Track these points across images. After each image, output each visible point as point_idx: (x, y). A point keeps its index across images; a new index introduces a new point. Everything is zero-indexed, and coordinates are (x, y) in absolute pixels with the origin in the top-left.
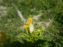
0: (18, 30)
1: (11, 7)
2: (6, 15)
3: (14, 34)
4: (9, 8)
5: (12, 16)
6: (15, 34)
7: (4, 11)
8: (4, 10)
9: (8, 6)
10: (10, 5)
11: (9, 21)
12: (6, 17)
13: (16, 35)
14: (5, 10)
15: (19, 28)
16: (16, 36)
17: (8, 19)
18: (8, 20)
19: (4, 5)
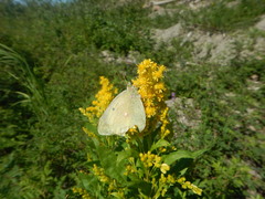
2: (260, 58)
3: (223, 145)
6: (228, 147)
7: (260, 40)
12: (253, 65)
17: (254, 77)
18: (248, 81)
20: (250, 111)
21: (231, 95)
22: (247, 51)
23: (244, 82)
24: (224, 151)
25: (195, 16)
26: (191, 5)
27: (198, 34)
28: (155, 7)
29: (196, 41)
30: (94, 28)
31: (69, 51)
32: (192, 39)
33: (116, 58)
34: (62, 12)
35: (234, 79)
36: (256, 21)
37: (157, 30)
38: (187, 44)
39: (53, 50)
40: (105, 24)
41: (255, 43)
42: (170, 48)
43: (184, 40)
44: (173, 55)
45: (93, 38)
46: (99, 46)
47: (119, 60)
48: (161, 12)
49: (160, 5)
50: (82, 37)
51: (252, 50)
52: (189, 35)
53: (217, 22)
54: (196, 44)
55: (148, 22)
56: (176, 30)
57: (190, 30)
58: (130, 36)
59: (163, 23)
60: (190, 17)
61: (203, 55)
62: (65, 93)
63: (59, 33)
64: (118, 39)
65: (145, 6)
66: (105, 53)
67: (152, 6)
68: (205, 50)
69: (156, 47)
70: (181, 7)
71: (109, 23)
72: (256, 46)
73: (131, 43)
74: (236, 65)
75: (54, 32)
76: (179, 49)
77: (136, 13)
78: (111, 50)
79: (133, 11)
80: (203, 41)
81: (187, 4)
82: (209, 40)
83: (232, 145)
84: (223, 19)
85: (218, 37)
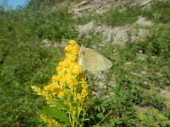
0: (150, 92)
1: (165, 23)
2: (142, 40)
3: (132, 96)
4: (160, 25)
5: (155, 47)
6: (136, 98)
7: (141, 30)
8: (142, 28)
9: (161, 18)
10: (166, 19)
11: (141, 57)
12: (139, 45)
13: (137, 104)
14: (147, 28)
15: (159, 91)
16: (135, 107)
17: (141, 51)
19: (149, 16)
20: (143, 72)
21: (129, 63)
22: (134, 36)
23: (135, 54)
24: (134, 101)
25: (100, 17)
26: (97, 11)
27: (104, 27)
28: (75, 13)
29: (103, 31)
30: (36, 25)
31: (19, 41)
32: (101, 31)
33: (53, 44)
34: (12, 15)
35: (129, 53)
36: (136, 20)
38: (98, 33)
40: (44, 22)
41: (138, 32)
42: (88, 37)
43: (96, 31)
44: (90, 40)
45: (36, 31)
46: (40, 36)
47: (56, 45)
48: (80, 15)
49: (79, 11)
50: (28, 31)
51: (137, 35)
52: (99, 28)
53: (115, 20)
54: (103, 33)
55: (73, 21)
56: (90, 25)
57: (99, 25)
58: (62, 29)
59: (82, 21)
60: (98, 18)
61: (109, 39)
62: (16, 71)
63: (10, 29)
64: (54, 31)
65: (69, 12)
66: (45, 41)
67: (73, 12)
68: (109, 37)
69: (79, 36)
70: (91, 13)
71: (47, 21)
72: (139, 33)
73: (62, 34)
74: (130, 45)
75: (6, 29)
76: (94, 37)
78: (50, 39)
79: (62, 14)
80: (108, 31)
81: (95, 10)
82: (111, 31)
83: (138, 96)
84: (118, 18)
85: (117, 29)
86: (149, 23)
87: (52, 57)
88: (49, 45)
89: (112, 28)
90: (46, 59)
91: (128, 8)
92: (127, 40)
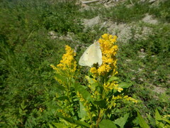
2: (145, 39)
5: (156, 47)
7: (145, 28)
8: (147, 26)
9: (167, 17)
11: (142, 55)
12: (141, 43)
14: (151, 26)
17: (142, 50)
19: (156, 14)
20: (140, 70)
21: (129, 60)
22: (138, 35)
23: (136, 53)
25: (108, 12)
26: (105, 5)
27: (110, 23)
28: (83, 5)
29: (108, 27)
30: (44, 16)
32: (106, 26)
33: (59, 36)
34: (21, 4)
35: (131, 51)
36: (143, 17)
37: (85, 19)
38: (103, 29)
39: (16, 29)
40: (51, 13)
41: (142, 30)
42: (93, 31)
43: (102, 27)
44: (95, 35)
45: (44, 23)
46: (47, 28)
47: (61, 38)
48: (87, 8)
49: (86, 4)
50: (36, 21)
51: (141, 34)
52: (104, 23)
54: (108, 29)
55: (79, 14)
56: (96, 20)
57: (105, 21)
58: (68, 22)
59: (88, 15)
60: (105, 12)
62: (26, 58)
63: (19, 18)
64: (60, 24)
65: (77, 4)
66: (52, 33)
67: (81, 4)
69: (85, 30)
70: (99, 6)
71: (54, 13)
72: (143, 32)
73: (68, 27)
74: (132, 42)
76: (98, 32)
77: (71, 8)
78: (56, 31)
79: (70, 6)
80: (113, 28)
81: (102, 4)
82: (116, 27)
83: (131, 90)
84: (124, 15)
85: (122, 26)
86: (155, 22)
87: (57, 48)
88: (55, 37)
89: (117, 24)
90: (52, 51)
91: (136, 4)
92: (131, 38)
